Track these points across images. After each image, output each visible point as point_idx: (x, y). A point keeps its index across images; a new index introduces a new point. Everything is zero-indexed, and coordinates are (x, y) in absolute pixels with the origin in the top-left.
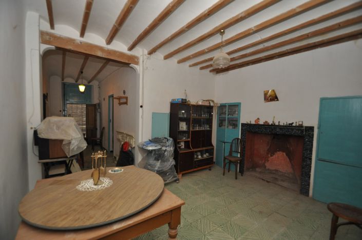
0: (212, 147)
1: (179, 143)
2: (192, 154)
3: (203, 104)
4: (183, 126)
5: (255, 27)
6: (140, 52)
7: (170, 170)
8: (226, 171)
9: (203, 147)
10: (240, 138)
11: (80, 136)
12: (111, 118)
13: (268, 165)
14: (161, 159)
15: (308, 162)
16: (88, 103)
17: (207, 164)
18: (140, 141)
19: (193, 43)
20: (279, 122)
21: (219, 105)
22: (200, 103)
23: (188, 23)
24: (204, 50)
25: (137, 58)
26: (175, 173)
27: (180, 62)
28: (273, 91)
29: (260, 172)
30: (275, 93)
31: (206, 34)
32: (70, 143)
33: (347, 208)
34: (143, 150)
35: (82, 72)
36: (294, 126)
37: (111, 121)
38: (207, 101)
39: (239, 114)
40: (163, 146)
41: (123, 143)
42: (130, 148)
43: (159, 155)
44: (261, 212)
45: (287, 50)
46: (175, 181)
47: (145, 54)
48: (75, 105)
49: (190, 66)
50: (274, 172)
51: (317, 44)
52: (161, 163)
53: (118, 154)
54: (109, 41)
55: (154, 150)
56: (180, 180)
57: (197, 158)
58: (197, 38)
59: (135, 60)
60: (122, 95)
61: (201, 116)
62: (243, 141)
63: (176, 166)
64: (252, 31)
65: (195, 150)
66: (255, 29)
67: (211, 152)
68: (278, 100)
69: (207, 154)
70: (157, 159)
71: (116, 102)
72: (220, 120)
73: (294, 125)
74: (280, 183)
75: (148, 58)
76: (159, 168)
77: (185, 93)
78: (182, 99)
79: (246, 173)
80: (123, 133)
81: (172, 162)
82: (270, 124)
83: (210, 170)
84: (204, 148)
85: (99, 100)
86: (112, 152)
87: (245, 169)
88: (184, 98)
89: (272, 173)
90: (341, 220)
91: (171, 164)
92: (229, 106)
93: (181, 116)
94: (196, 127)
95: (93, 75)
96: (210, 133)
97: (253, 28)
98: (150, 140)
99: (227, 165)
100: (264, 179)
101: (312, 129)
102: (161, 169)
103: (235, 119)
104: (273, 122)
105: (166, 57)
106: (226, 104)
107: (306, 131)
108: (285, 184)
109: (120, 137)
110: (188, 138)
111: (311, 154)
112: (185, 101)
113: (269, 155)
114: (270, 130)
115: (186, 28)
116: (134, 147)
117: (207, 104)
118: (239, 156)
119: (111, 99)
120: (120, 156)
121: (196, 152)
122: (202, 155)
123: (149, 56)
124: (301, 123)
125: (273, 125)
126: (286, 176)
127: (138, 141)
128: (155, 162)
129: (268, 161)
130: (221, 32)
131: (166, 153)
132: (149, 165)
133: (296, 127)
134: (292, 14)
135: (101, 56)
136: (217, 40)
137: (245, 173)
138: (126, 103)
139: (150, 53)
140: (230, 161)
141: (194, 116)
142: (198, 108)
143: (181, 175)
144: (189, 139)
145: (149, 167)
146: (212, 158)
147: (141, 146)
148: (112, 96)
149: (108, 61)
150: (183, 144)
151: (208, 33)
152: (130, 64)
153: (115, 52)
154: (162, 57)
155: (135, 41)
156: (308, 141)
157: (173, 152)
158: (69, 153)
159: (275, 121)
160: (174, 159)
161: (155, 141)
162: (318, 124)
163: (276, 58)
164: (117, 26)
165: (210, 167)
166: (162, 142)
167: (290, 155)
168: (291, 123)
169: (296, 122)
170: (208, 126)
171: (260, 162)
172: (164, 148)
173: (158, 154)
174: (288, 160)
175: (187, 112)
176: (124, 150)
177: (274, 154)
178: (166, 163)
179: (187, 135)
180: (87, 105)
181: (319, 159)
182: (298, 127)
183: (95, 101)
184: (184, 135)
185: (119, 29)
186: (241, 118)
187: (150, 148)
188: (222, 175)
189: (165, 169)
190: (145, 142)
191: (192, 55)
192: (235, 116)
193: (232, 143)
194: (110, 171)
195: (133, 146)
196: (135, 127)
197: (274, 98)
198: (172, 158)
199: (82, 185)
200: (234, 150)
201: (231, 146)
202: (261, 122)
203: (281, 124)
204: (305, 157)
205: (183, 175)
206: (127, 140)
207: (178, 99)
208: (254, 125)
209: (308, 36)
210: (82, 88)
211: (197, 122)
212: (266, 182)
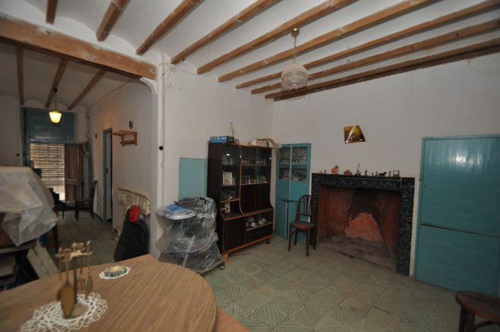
0: (272, 209)
1: (223, 205)
2: (243, 220)
3: (258, 145)
4: (228, 179)
5: (345, 27)
6: (158, 58)
7: (210, 251)
8: (292, 244)
9: (257, 209)
10: (310, 194)
11: (41, 204)
12: (108, 167)
13: (348, 232)
14: (196, 234)
15: (408, 228)
16: (68, 141)
17: (264, 234)
18: (159, 205)
19: (247, 48)
20: (366, 171)
21: (280, 147)
22: (254, 144)
23: (244, 11)
24: (263, 61)
25: (154, 68)
26: (219, 254)
27: (222, 80)
28: (358, 127)
29: (338, 242)
30: (360, 131)
31: (268, 34)
32: (18, 219)
33: (481, 298)
34: (164, 220)
35: (55, 90)
36: (387, 178)
37: (108, 171)
38: (263, 140)
39: (308, 160)
40: (198, 212)
41: (129, 207)
42: (141, 217)
43: (192, 228)
44: (354, 310)
45: (378, 69)
46: (219, 266)
47: (166, 62)
48: (45, 146)
49: (238, 87)
50: (356, 241)
51: (420, 62)
52: (195, 240)
53: (122, 225)
54: (103, 35)
55: (185, 220)
56: (227, 264)
57: (250, 227)
58: (254, 41)
59: (149, 70)
60: (127, 128)
61: (255, 163)
62: (315, 198)
63: (219, 243)
64: (338, 34)
65: (247, 215)
66: (344, 32)
67: (269, 216)
68: (364, 140)
69: (264, 220)
70: (189, 235)
71: (117, 140)
72: (280, 169)
73: (387, 175)
74: (367, 257)
75: (172, 69)
76: (193, 248)
77: (232, 128)
78: (228, 137)
79: (320, 245)
80: (130, 191)
81: (213, 237)
82: (354, 174)
83: (268, 243)
84: (260, 212)
85: (88, 138)
86: (110, 220)
87: (318, 239)
88: (231, 136)
89: (352, 243)
90: (478, 319)
91: (211, 240)
92: (294, 148)
93: (225, 163)
94: (247, 179)
95: (76, 97)
96: (267, 187)
97: (341, 30)
98: (176, 203)
99: (294, 236)
100: (345, 252)
101: (411, 180)
102: (196, 251)
103: (302, 167)
104: (358, 171)
105: (202, 71)
106: (289, 145)
107: (403, 184)
108: (374, 259)
109: (124, 197)
110: (237, 196)
111: (412, 216)
112: (231, 140)
113: (350, 218)
114: (354, 182)
115: (239, 19)
116: (149, 215)
117: (263, 145)
118: (309, 221)
119: (108, 135)
120: (124, 230)
121: (248, 217)
122: (256, 222)
123: (173, 65)
124: (396, 173)
125: (358, 176)
126: (373, 247)
127: (156, 205)
128: (185, 239)
129: (348, 226)
130: (294, 32)
131: (204, 224)
132: (176, 245)
133: (389, 178)
134: (403, 8)
135: (87, 59)
136: (287, 44)
137: (317, 245)
138: (134, 142)
139: (176, 61)
140: (297, 229)
141: (245, 163)
142: (250, 151)
143: (227, 255)
144: (238, 199)
145: (176, 248)
146: (272, 225)
147: (161, 214)
148: (110, 131)
149: (103, 69)
150: (228, 206)
151: (272, 32)
152: (141, 77)
153: (113, 55)
154: (195, 69)
155: (151, 36)
156: (406, 198)
157: (214, 220)
158: (17, 237)
159: (360, 171)
160: (216, 231)
161: (184, 203)
162: (421, 174)
163: (361, 81)
164: (117, 5)
165: (268, 239)
166: (196, 206)
167: (378, 217)
168: (383, 173)
169: (390, 172)
170: (264, 178)
171: (338, 228)
172: (200, 216)
173: (190, 226)
174: (376, 224)
175: (235, 156)
176: (132, 220)
177: (356, 216)
178: (204, 240)
179: (234, 192)
180: (66, 145)
181: (422, 224)
182: (392, 178)
183: (81, 138)
184: (230, 192)
185: (122, 11)
186: (311, 166)
187: (177, 217)
188: (287, 250)
189: (203, 250)
190: (168, 207)
191: (243, 69)
192: (302, 163)
193: (300, 202)
194: (102, 275)
195: (148, 213)
196: (150, 182)
197: (359, 137)
198: (214, 230)
199: (35, 319)
200: (302, 212)
201: (299, 206)
202: (341, 172)
203: (369, 174)
204: (403, 221)
205: (230, 255)
206: (136, 202)
207: (221, 137)
208: (331, 175)
209: (413, 48)
210: (55, 117)
211: (250, 172)
212: (348, 257)
